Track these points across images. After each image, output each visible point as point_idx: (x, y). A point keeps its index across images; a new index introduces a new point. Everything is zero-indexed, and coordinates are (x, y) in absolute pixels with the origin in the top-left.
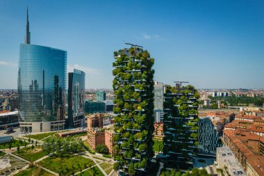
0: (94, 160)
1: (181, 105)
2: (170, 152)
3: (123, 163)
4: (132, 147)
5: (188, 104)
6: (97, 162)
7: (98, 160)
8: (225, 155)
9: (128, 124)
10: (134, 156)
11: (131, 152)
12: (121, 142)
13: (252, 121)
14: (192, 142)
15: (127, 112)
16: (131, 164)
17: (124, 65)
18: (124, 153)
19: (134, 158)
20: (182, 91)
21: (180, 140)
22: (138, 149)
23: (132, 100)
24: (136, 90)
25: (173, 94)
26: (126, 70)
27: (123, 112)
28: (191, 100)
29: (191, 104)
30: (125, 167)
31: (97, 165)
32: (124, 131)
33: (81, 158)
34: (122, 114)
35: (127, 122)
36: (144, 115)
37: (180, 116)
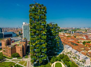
0: (14, 61)
1: (54, 31)
2: (49, 50)
3: (36, 59)
4: (41, 51)
5: (56, 31)
6: (16, 62)
7: (16, 61)
8: (68, 48)
9: (39, 41)
10: (41, 54)
11: (40, 53)
12: (35, 50)
13: (63, 36)
14: (57, 45)
15: (38, 35)
16: (40, 58)
17: (36, 12)
18: (37, 54)
19: (41, 56)
20: (54, 26)
21: (53, 45)
22: (44, 51)
23: (40, 29)
24: (42, 24)
25: (51, 27)
26: (37, 14)
27: (35, 35)
28: (57, 29)
29: (57, 31)
30: (37, 60)
31: (17, 63)
32: (36, 44)
33: (5, 63)
34: (35, 36)
35: (38, 39)
36: (46, 36)
37: (53, 36)
